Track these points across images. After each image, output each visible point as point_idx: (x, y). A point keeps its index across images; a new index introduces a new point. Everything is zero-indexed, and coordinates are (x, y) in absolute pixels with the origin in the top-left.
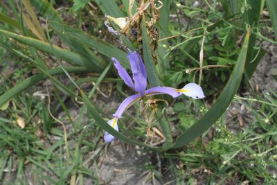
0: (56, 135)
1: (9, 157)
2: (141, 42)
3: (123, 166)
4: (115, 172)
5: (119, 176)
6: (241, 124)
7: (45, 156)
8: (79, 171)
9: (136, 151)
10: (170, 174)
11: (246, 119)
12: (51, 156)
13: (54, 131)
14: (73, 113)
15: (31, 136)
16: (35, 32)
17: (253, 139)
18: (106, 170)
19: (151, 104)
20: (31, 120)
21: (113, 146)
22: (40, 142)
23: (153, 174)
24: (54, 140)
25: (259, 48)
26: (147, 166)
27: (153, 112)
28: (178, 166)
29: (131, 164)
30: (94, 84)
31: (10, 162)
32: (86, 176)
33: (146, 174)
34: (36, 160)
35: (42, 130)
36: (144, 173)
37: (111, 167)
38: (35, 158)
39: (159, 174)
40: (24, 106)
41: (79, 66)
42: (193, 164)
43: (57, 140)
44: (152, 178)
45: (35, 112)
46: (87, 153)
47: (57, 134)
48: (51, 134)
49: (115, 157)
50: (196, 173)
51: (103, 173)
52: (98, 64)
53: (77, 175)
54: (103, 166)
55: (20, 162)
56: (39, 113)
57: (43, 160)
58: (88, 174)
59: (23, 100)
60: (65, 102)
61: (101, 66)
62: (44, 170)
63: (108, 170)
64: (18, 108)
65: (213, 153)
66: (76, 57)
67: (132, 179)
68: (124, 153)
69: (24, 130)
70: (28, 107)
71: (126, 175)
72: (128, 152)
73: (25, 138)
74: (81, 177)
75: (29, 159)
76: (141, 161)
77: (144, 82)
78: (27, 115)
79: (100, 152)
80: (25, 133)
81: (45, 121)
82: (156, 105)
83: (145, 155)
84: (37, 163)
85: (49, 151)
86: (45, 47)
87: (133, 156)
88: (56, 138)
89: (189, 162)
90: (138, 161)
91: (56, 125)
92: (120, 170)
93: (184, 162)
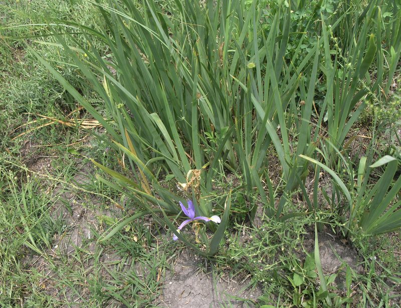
0: (153, 247)
1: (127, 257)
2: (192, 194)
3: (187, 265)
4: (182, 267)
5: (184, 270)
7: (147, 257)
8: (164, 266)
9: (194, 258)
13: (153, 245)
14: (163, 236)
15: (140, 246)
16: (146, 191)
18: (178, 266)
19: (197, 225)
20: (141, 238)
22: (145, 250)
23: (202, 269)
26: (200, 265)
28: (215, 265)
29: (192, 264)
31: (128, 260)
32: (167, 269)
33: (199, 270)
35: (146, 244)
37: (181, 264)
38: (142, 258)
39: (205, 269)
40: (138, 231)
41: (167, 209)
44: (201, 271)
45: (143, 234)
48: (151, 246)
49: (183, 259)
50: (225, 270)
51: (176, 268)
53: (162, 268)
54: (177, 264)
55: (133, 259)
56: (145, 235)
57: (145, 260)
59: (138, 227)
60: (160, 230)
64: (135, 232)
66: (166, 204)
67: (191, 272)
68: (188, 258)
69: (137, 242)
70: (140, 231)
71: (188, 269)
72: (190, 257)
73: (137, 247)
74: (164, 269)
75: (138, 258)
76: (198, 262)
77: (193, 214)
78: (139, 235)
79: (175, 257)
80: (137, 244)
81: (148, 239)
82: (199, 226)
84: (142, 261)
85: (149, 255)
87: (193, 260)
88: (153, 249)
90: (195, 262)
91: (153, 242)
92: (185, 267)
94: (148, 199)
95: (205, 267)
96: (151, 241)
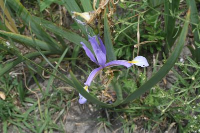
0: (29, 103)
2: (103, 29)
3: (81, 121)
4: (76, 125)
5: (79, 128)
6: (165, 82)
7: (23, 119)
8: (50, 127)
9: (89, 109)
10: (117, 123)
11: (168, 78)
12: (27, 118)
13: (27, 99)
15: (10, 105)
17: (180, 93)
18: (69, 125)
19: (110, 73)
20: (9, 93)
21: (72, 106)
22: (18, 109)
23: (105, 124)
24: (28, 106)
25: (178, 27)
26: (99, 119)
27: (111, 79)
28: (122, 117)
29: (87, 118)
30: (56, 63)
32: (55, 130)
34: (16, 122)
35: (18, 100)
36: (98, 124)
37: (72, 122)
38: (14, 120)
39: (109, 124)
41: (45, 50)
42: (134, 114)
43: (30, 106)
44: (104, 127)
45: (11, 86)
46: (54, 114)
47: (30, 101)
48: (25, 102)
49: (75, 114)
50: (136, 120)
51: (67, 127)
52: (58, 48)
53: (49, 130)
54: (67, 122)
56: (15, 88)
57: (21, 122)
58: (57, 128)
61: (60, 49)
62: (23, 129)
63: (71, 124)
65: (150, 105)
67: (89, 130)
68: (81, 111)
69: (5, 101)
70: (7, 83)
71: (84, 126)
72: (84, 110)
73: (6, 107)
74: (51, 131)
75: (11, 121)
76: (94, 115)
77: (104, 58)
78: (6, 90)
79: (64, 112)
80: (6, 103)
81: (21, 93)
82: (113, 74)
83: (97, 111)
84: (17, 124)
85: (25, 115)
86: (22, 39)
87: (87, 112)
88: (29, 104)
89: (131, 113)
90: (92, 116)
91: (28, 95)
92: (80, 124)
93: (127, 113)
94: (15, 40)
95: (107, 120)
96: (25, 95)
